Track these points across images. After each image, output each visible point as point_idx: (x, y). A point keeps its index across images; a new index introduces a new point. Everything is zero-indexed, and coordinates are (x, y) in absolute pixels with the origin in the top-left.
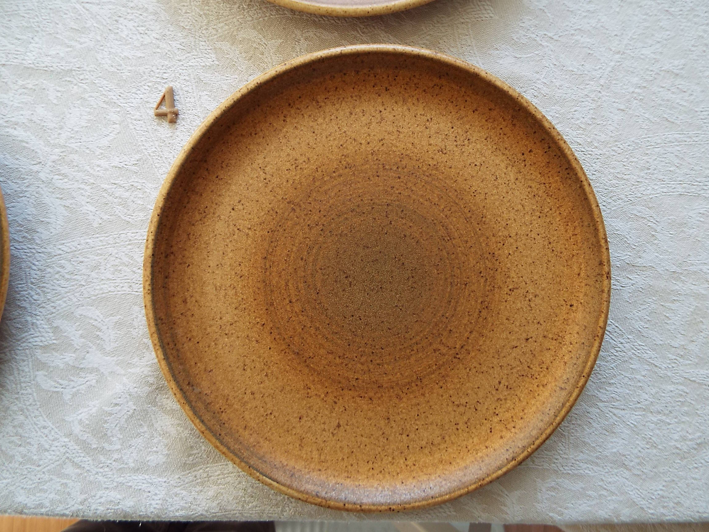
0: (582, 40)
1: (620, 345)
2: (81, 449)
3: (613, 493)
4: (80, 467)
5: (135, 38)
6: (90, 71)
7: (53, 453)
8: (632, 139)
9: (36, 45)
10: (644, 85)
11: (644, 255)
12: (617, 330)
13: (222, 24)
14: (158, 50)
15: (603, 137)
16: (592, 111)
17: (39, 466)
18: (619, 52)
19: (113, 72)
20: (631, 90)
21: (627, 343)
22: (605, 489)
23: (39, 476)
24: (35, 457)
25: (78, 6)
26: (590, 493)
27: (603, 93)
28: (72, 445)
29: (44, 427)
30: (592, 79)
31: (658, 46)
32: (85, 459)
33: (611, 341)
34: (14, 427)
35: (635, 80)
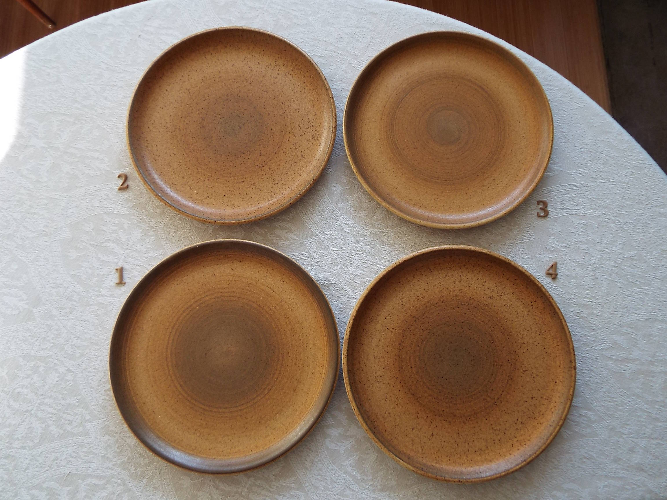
0: (581, 246)
1: (629, 403)
2: (352, 480)
3: (639, 486)
4: (353, 490)
5: (360, 265)
6: (340, 283)
7: (338, 484)
8: (616, 293)
9: (314, 273)
10: (617, 265)
11: (633, 353)
12: (626, 394)
14: (372, 270)
15: (600, 293)
16: (592, 281)
17: (332, 491)
19: (352, 283)
20: (611, 268)
21: (632, 401)
22: (635, 484)
23: (332, 497)
24: (330, 487)
25: (332, 252)
26: (627, 487)
27: (596, 271)
28: (348, 478)
29: (333, 470)
30: (590, 265)
31: (620, 246)
32: (355, 486)
33: (624, 401)
34: (317, 471)
35: (612, 263)
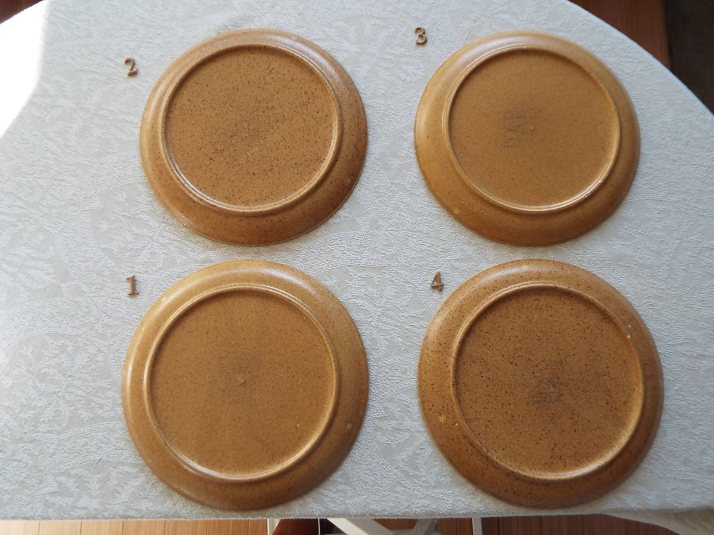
0: (657, 233)
1: (702, 402)
2: (404, 476)
3: (710, 490)
4: (404, 486)
5: (417, 247)
6: (395, 266)
7: (389, 479)
8: (693, 285)
9: (366, 254)
10: (695, 256)
11: (708, 350)
12: (699, 393)
13: (463, 237)
14: (430, 253)
15: (676, 285)
16: (668, 271)
17: (382, 487)
18: (678, 239)
19: (407, 266)
20: (688, 259)
21: (706, 400)
22: (705, 488)
23: (382, 493)
24: (379, 482)
25: (386, 233)
26: (696, 490)
27: (673, 261)
28: (400, 474)
29: (383, 464)
30: (665, 254)
31: (699, 234)
32: (406, 482)
33: (697, 400)
34: (366, 465)
35: (689, 253)
